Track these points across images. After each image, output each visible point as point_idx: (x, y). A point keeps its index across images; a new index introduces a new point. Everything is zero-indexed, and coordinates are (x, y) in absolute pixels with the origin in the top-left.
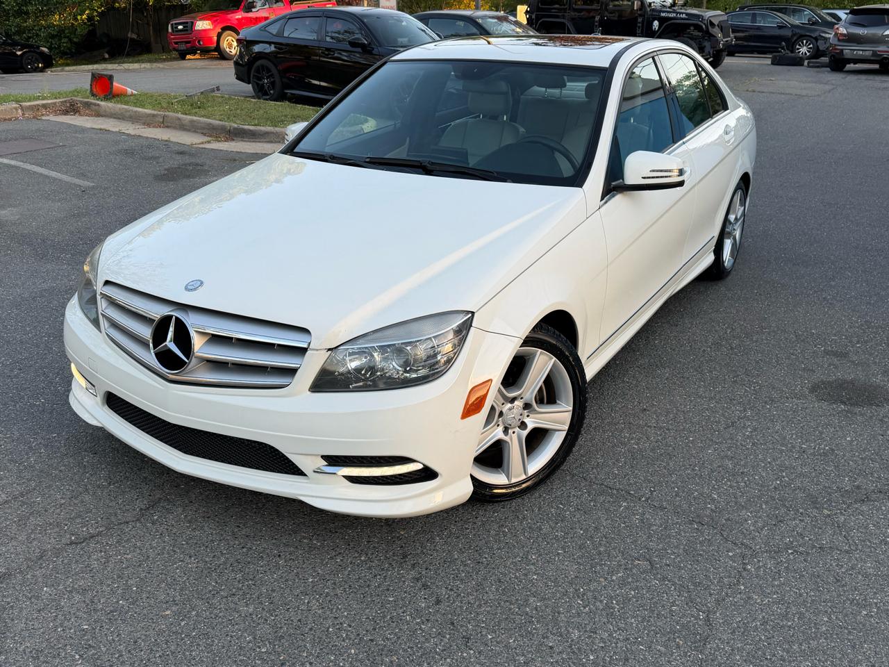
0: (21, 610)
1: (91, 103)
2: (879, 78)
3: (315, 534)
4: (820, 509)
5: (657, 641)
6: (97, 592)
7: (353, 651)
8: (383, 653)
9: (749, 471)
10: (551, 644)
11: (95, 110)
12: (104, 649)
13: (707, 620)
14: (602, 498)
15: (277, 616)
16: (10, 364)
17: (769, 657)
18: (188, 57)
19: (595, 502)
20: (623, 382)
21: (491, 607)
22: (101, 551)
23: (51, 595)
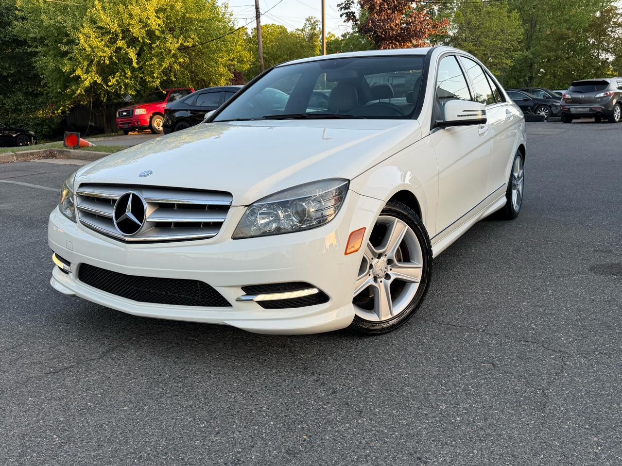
0: (11, 411)
1: (64, 151)
2: (595, 125)
3: (236, 359)
4: (614, 330)
5: (507, 407)
6: (71, 399)
7: (272, 423)
8: (296, 423)
9: (556, 312)
10: (425, 413)
11: (67, 155)
12: (76, 431)
13: (544, 394)
14: (449, 332)
15: (211, 405)
16: (5, 280)
17: (596, 412)
18: (130, 133)
19: (444, 333)
20: (453, 271)
21: (376, 393)
22: (73, 376)
23: (34, 402)
